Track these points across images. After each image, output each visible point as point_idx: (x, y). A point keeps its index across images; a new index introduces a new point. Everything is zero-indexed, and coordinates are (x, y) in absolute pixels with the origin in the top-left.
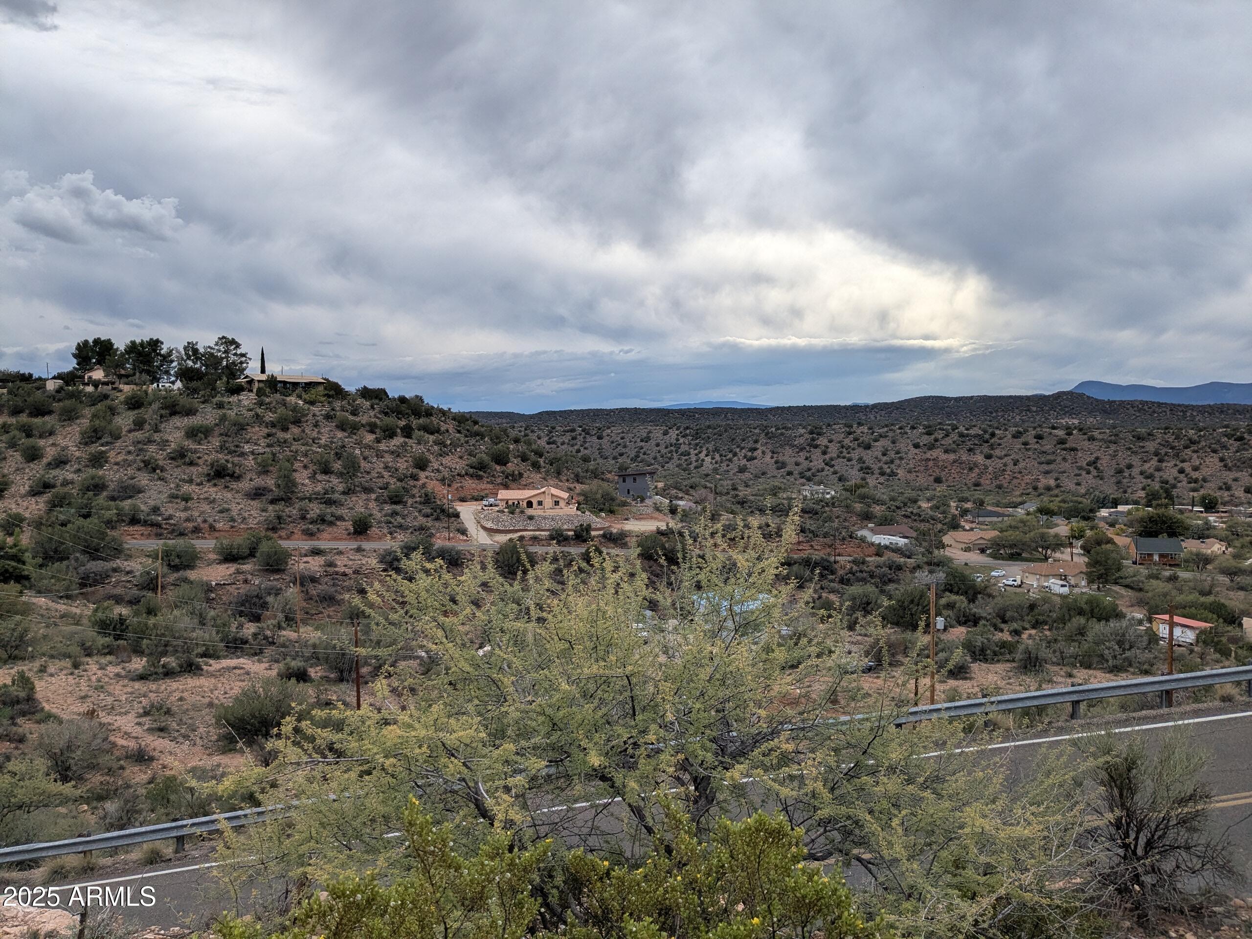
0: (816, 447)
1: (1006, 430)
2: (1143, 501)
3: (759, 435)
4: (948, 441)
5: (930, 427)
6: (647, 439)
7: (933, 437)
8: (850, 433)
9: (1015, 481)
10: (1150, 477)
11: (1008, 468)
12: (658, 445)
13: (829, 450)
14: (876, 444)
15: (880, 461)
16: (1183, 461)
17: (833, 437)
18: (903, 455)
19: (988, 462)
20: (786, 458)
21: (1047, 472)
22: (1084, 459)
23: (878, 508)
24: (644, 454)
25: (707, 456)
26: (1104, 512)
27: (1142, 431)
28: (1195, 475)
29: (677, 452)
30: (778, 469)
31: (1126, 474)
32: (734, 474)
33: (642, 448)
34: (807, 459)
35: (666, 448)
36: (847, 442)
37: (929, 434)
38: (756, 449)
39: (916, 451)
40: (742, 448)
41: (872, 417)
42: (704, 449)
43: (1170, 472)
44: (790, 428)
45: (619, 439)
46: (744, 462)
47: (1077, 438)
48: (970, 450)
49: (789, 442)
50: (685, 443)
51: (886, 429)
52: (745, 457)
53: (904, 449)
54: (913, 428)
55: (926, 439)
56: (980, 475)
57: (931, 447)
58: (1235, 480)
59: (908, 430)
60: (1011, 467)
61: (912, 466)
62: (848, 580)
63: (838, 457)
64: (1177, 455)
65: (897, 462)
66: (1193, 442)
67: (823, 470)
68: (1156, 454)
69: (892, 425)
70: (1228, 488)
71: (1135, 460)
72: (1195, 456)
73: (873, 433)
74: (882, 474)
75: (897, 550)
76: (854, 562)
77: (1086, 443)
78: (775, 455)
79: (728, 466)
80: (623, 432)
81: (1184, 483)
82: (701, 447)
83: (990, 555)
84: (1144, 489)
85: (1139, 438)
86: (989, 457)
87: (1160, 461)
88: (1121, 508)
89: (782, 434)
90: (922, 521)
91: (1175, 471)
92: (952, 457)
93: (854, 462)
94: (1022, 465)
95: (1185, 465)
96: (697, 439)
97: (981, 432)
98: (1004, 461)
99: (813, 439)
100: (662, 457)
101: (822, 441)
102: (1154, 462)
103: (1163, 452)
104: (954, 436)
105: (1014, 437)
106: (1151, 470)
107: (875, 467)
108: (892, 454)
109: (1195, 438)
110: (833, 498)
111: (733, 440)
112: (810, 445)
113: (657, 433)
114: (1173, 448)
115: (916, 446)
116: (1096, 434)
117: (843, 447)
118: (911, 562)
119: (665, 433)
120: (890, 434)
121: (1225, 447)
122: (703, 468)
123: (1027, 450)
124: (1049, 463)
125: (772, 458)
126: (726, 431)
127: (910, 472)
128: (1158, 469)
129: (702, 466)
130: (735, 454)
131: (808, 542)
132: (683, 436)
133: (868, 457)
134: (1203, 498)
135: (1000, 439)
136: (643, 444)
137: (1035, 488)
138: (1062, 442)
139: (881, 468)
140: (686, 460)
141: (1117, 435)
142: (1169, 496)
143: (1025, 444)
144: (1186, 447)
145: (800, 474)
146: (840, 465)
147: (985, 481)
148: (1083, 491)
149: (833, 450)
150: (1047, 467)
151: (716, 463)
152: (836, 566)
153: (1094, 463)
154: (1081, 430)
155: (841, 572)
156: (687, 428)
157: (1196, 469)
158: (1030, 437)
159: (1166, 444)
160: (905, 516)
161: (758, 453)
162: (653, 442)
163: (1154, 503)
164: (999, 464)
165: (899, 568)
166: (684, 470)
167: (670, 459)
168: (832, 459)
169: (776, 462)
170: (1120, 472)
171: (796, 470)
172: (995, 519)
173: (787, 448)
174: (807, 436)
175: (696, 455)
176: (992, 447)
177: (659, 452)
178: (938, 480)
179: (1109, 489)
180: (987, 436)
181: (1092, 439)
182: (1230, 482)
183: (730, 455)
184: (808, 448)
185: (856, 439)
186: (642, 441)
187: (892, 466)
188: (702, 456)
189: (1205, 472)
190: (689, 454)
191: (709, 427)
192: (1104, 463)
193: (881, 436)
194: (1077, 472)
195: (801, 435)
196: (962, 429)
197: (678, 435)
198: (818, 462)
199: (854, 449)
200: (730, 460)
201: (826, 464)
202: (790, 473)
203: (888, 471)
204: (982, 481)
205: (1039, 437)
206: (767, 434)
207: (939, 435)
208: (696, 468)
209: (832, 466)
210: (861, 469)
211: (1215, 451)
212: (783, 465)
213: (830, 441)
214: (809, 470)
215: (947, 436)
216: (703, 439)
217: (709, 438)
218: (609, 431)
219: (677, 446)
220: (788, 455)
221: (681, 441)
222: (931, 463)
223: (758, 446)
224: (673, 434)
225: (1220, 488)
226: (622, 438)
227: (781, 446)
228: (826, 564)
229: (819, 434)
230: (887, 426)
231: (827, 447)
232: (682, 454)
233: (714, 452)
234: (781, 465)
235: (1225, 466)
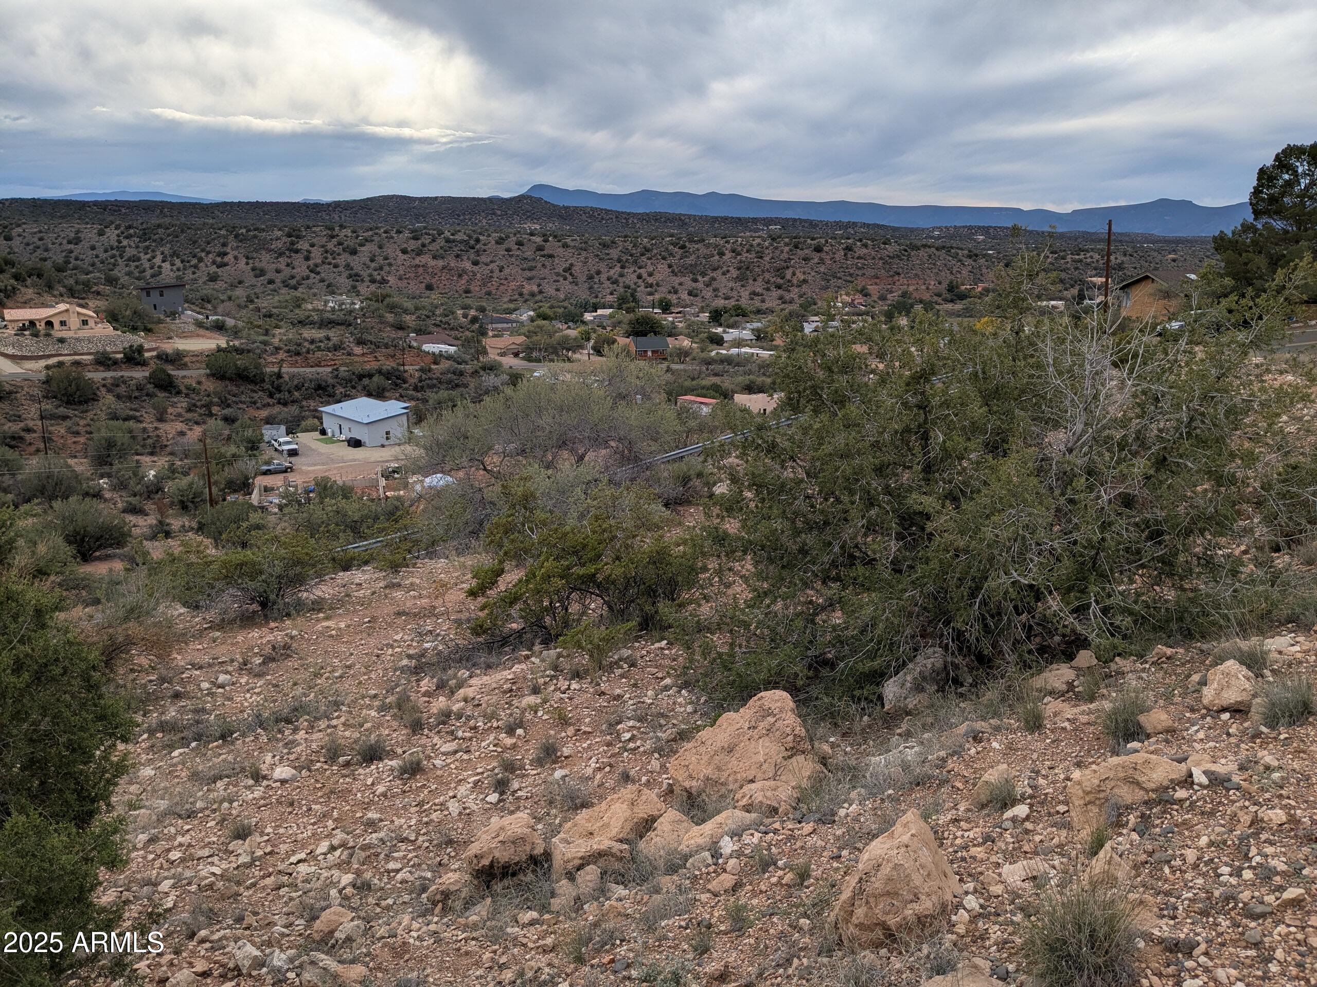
0: (297, 251)
1: (489, 236)
2: (615, 305)
3: (225, 237)
4: (434, 247)
5: (416, 231)
6: (77, 241)
7: (420, 242)
8: (332, 237)
9: (502, 287)
10: (615, 282)
11: (495, 275)
12: (93, 248)
13: (312, 255)
14: (363, 249)
15: (368, 267)
16: (640, 268)
17: (314, 240)
18: (391, 261)
19: (476, 268)
20: (263, 265)
21: (530, 279)
22: (560, 266)
23: (408, 317)
24: (77, 259)
25: (163, 261)
26: (588, 317)
27: (607, 239)
28: (650, 280)
29: (121, 257)
30: (256, 276)
31: (596, 280)
32: (204, 283)
33: (71, 252)
34: (288, 265)
35: (106, 251)
36: (330, 246)
37: (416, 238)
38: (226, 254)
39: (405, 257)
40: (208, 253)
41: (336, 217)
42: (158, 253)
43: (630, 278)
44: (264, 230)
45: (36, 240)
46: (213, 269)
47: (552, 246)
48: (457, 256)
49: (264, 246)
50: (130, 246)
51: (370, 233)
52: (214, 263)
53: (391, 255)
54: (399, 232)
55: (413, 245)
56: (469, 282)
57: (419, 253)
58: (681, 284)
59: (393, 233)
60: (496, 273)
61: (402, 272)
62: (422, 387)
63: (323, 263)
64: (635, 262)
65: (387, 268)
66: (648, 250)
67: (308, 278)
68: (619, 261)
69: (377, 228)
70: (676, 292)
71: (603, 267)
72: (649, 262)
73: (357, 237)
74: (373, 281)
75: (449, 357)
76: (422, 370)
77: (561, 250)
78: (251, 261)
79: (194, 273)
80: (40, 232)
81: (642, 288)
82: (153, 251)
83: (523, 359)
84: (611, 294)
85: (605, 246)
86: (475, 263)
87: (623, 267)
88: (600, 312)
89: (255, 237)
90: (452, 329)
91: (634, 276)
92: (441, 263)
93: (341, 269)
94: (507, 271)
95: (642, 271)
96: (145, 241)
97: (466, 238)
98: (490, 267)
99: (292, 243)
100: (102, 262)
101: (303, 245)
102: (618, 269)
103: (624, 259)
104: (441, 242)
105: (497, 243)
106: (616, 276)
107: (365, 274)
108: (380, 260)
109: (648, 245)
110: (362, 309)
111: (195, 242)
112: (291, 250)
113: (90, 233)
114: (631, 255)
115: (404, 251)
116: (568, 240)
117: (326, 252)
118: (468, 368)
119: (101, 233)
120: (376, 238)
121: (671, 254)
122: (162, 276)
123: (511, 256)
124: (531, 269)
125: (247, 264)
126: (182, 231)
127: (400, 279)
128: (621, 275)
129: (160, 273)
130: (201, 260)
131: (371, 353)
132: (126, 238)
133: (356, 262)
134: (661, 301)
135: (485, 245)
136: (71, 246)
137: (521, 294)
138: (540, 249)
139: (370, 275)
140: (137, 267)
141: (586, 243)
142: (635, 300)
143: (508, 250)
144: (642, 255)
145: (283, 282)
146: (326, 272)
147: (474, 288)
148: (562, 296)
149: (317, 254)
150: (528, 274)
151: (178, 270)
152: (405, 375)
153: (568, 270)
154: (555, 237)
155: (412, 381)
156: (130, 227)
157: (650, 275)
158: (511, 242)
159: (626, 251)
160: (436, 325)
161: (229, 258)
162: (85, 244)
163: (624, 306)
164: (486, 270)
165: (461, 374)
166: (138, 279)
167: (114, 265)
168: (316, 265)
169: (253, 269)
170: (591, 277)
171: (279, 278)
172: (505, 325)
173: (264, 252)
174: (285, 239)
175: (149, 260)
176: (478, 253)
177: (97, 256)
178: (429, 287)
179: (583, 294)
180: (472, 242)
181: (565, 246)
182: (677, 286)
183: (194, 261)
184: (287, 253)
185: (340, 244)
186: (69, 242)
187: (382, 273)
188: (158, 260)
189: (658, 277)
190: (139, 259)
191: (159, 226)
192: (576, 269)
193: (366, 240)
194: (555, 278)
195: (278, 237)
196: (447, 234)
197: (118, 236)
198: (301, 269)
199: (339, 254)
200: (196, 267)
201: (311, 271)
202: (271, 282)
203: (379, 278)
204: (472, 288)
205: (520, 244)
206: (236, 236)
207: (426, 240)
208: (153, 276)
209: (318, 273)
210: (350, 276)
211: (664, 258)
212: (262, 273)
213: (312, 245)
214: (293, 277)
215: (434, 241)
216: (154, 241)
217: (162, 240)
218: (21, 230)
219: (121, 249)
220: (265, 260)
221: (125, 243)
222: (421, 270)
223: (228, 250)
224: (112, 234)
225: (670, 292)
226: (41, 239)
227: (256, 251)
228: (397, 373)
229: (298, 237)
230: (371, 229)
231: (309, 252)
232: (129, 260)
233: (172, 256)
234: (260, 273)
235: (673, 272)
